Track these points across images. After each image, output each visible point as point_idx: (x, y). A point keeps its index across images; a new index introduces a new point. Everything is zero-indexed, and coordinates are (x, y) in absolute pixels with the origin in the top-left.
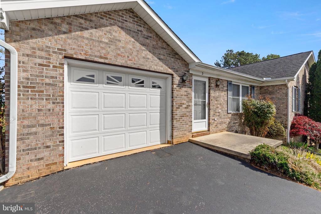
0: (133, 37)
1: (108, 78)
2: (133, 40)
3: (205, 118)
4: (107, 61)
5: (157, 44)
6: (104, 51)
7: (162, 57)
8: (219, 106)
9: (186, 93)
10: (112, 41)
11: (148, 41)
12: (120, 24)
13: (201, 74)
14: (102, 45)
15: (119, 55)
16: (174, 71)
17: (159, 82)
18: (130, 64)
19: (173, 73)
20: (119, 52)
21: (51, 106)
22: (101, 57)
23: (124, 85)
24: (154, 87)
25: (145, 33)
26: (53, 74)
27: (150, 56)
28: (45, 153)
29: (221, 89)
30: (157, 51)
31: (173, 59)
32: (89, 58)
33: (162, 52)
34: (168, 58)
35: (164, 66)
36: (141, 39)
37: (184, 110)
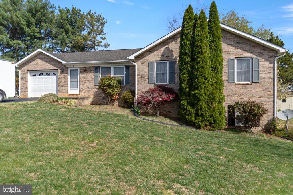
0: (43, 60)
1: (39, 74)
2: (43, 61)
3: (78, 88)
4: (36, 70)
5: (51, 60)
6: (35, 67)
7: (53, 64)
8: (86, 81)
9: (64, 76)
10: (37, 63)
11: (48, 60)
12: (39, 58)
13: (72, 67)
14: (35, 65)
15: (39, 67)
16: (58, 68)
17: (55, 73)
18: (42, 69)
19: (57, 69)
20: (39, 66)
21: (25, 82)
22: (34, 69)
23: (44, 75)
24: (54, 75)
25: (46, 57)
26: (25, 75)
27: (48, 65)
28: (24, 93)
29: (88, 72)
30: (51, 62)
31: (57, 64)
32: (32, 70)
33: (53, 62)
34: (55, 64)
35: (54, 67)
36: (45, 60)
37: (63, 84)
